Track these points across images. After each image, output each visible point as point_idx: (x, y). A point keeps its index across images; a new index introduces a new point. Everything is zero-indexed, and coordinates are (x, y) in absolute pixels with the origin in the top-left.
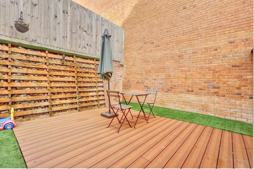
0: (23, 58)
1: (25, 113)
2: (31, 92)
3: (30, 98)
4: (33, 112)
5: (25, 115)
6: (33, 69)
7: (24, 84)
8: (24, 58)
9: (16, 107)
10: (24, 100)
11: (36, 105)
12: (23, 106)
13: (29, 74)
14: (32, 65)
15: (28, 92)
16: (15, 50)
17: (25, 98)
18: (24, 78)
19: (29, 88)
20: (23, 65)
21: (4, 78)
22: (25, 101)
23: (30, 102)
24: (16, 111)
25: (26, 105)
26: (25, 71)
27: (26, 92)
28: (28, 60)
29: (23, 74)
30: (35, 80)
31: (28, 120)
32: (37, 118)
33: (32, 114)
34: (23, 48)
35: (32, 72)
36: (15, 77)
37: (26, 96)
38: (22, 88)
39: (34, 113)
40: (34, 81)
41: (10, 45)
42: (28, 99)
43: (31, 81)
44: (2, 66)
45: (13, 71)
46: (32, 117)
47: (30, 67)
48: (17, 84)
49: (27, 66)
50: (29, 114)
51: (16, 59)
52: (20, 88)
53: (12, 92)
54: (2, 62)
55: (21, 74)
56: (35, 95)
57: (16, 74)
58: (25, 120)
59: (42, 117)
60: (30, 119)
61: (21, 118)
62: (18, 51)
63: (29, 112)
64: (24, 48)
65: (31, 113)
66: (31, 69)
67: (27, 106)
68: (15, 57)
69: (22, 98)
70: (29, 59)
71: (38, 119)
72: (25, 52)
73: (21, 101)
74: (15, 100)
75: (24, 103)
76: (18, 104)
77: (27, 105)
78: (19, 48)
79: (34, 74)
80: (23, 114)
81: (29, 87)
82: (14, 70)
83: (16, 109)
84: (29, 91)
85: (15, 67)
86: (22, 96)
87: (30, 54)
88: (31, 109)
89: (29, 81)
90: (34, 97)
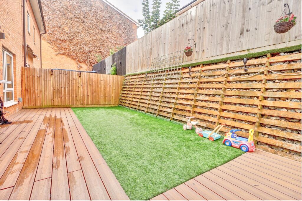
0: (283, 67)
1: (272, 141)
2: (287, 115)
3: (284, 123)
4: (283, 144)
5: (272, 144)
6: (297, 81)
7: (278, 104)
8: (285, 66)
9: (263, 130)
10: (274, 124)
11: (290, 136)
12: (272, 132)
13: (290, 89)
14: (296, 75)
15: (281, 115)
16: (274, 59)
17: (276, 122)
18: (280, 95)
19: (285, 110)
20: (281, 78)
21: (257, 94)
22: (276, 126)
23: (284, 129)
24: (263, 136)
25: (275, 131)
26: (283, 85)
27: (278, 114)
28: (290, 68)
29: (281, 90)
30: (297, 98)
31: (275, 153)
32: (288, 157)
33: (282, 147)
34: (286, 54)
35: (294, 86)
36: (269, 94)
37: (279, 119)
38: (275, 108)
39: (285, 146)
40: (295, 100)
41: (269, 55)
42: (280, 124)
43: (289, 99)
44: (258, 81)
45: (267, 86)
46: (282, 151)
47: (291, 78)
48: (269, 103)
49: (287, 78)
50: (277, 145)
51: (274, 71)
52: (273, 108)
53: (262, 112)
54: (259, 77)
55: (277, 90)
56: (293, 120)
57: (270, 90)
58: (271, 151)
59: (296, 158)
60: (277, 153)
61: (267, 147)
62: (278, 59)
63: (278, 143)
64: (288, 52)
65: (280, 145)
66: (294, 81)
67: (276, 134)
68: (273, 68)
69: (273, 121)
70: (292, 66)
71: (290, 158)
72: (288, 58)
73: (272, 125)
74: (263, 121)
75: (274, 128)
76: (267, 127)
77: (277, 132)
78: (280, 55)
79: (298, 88)
80: (269, 143)
81: (286, 108)
82: (270, 85)
83: (264, 133)
84: (283, 113)
85: (272, 81)
86: (274, 118)
87: (296, 58)
88: (284, 140)
89: (287, 99)
90: (290, 123)
